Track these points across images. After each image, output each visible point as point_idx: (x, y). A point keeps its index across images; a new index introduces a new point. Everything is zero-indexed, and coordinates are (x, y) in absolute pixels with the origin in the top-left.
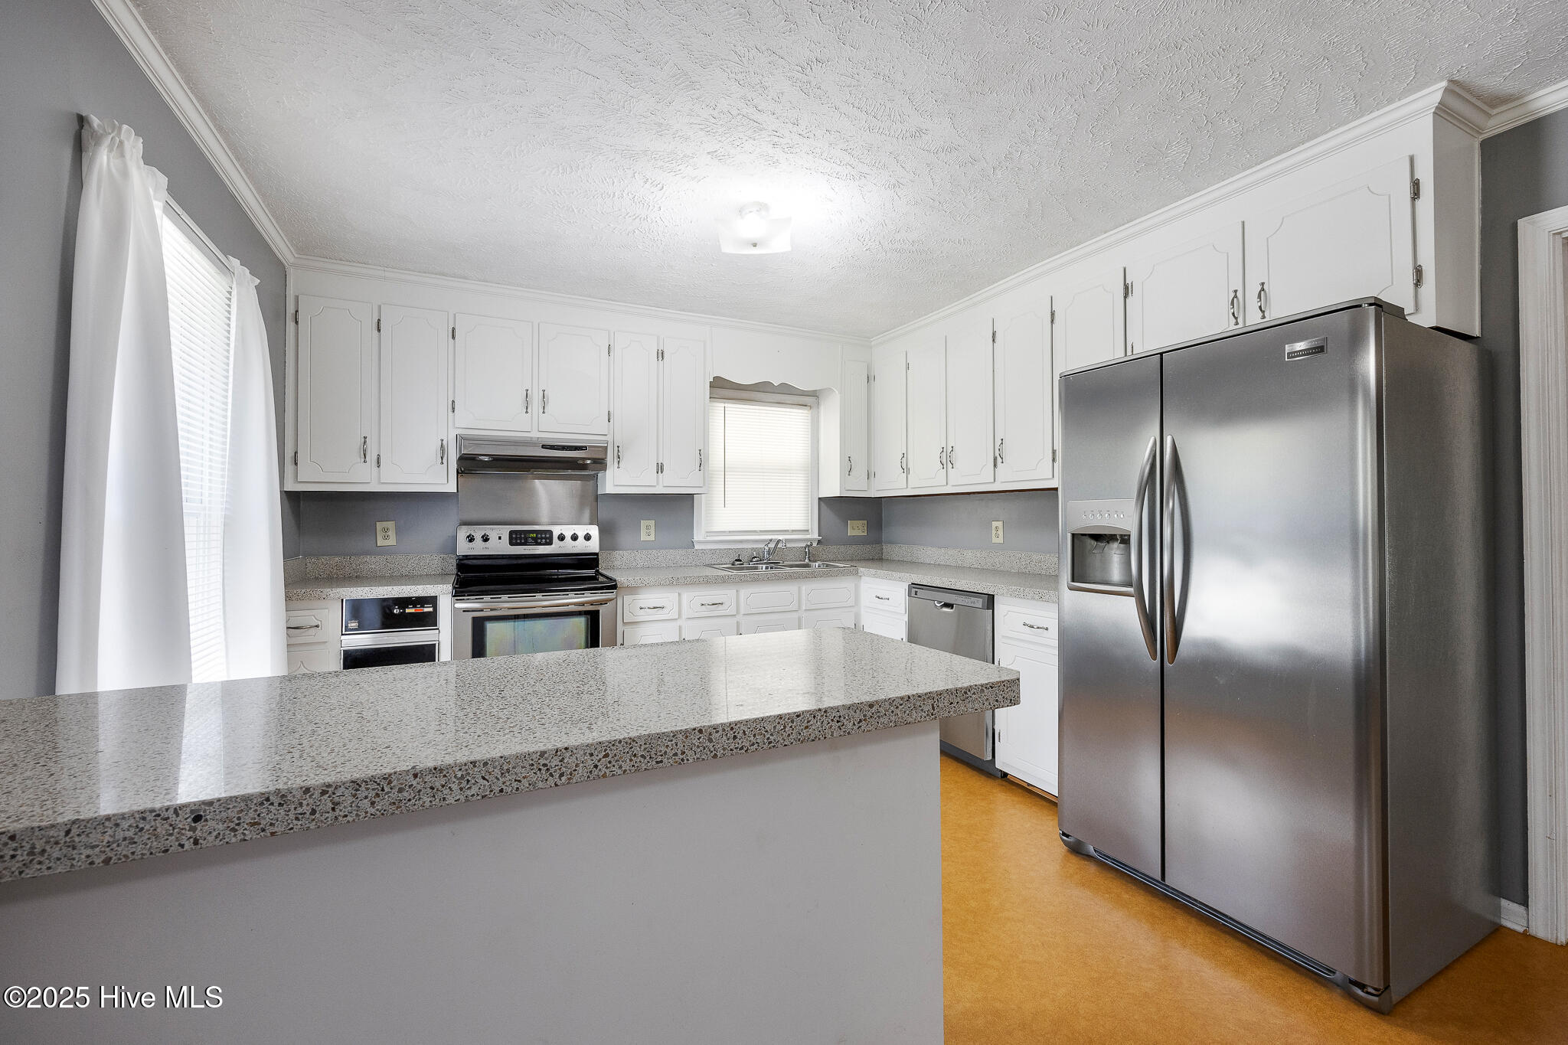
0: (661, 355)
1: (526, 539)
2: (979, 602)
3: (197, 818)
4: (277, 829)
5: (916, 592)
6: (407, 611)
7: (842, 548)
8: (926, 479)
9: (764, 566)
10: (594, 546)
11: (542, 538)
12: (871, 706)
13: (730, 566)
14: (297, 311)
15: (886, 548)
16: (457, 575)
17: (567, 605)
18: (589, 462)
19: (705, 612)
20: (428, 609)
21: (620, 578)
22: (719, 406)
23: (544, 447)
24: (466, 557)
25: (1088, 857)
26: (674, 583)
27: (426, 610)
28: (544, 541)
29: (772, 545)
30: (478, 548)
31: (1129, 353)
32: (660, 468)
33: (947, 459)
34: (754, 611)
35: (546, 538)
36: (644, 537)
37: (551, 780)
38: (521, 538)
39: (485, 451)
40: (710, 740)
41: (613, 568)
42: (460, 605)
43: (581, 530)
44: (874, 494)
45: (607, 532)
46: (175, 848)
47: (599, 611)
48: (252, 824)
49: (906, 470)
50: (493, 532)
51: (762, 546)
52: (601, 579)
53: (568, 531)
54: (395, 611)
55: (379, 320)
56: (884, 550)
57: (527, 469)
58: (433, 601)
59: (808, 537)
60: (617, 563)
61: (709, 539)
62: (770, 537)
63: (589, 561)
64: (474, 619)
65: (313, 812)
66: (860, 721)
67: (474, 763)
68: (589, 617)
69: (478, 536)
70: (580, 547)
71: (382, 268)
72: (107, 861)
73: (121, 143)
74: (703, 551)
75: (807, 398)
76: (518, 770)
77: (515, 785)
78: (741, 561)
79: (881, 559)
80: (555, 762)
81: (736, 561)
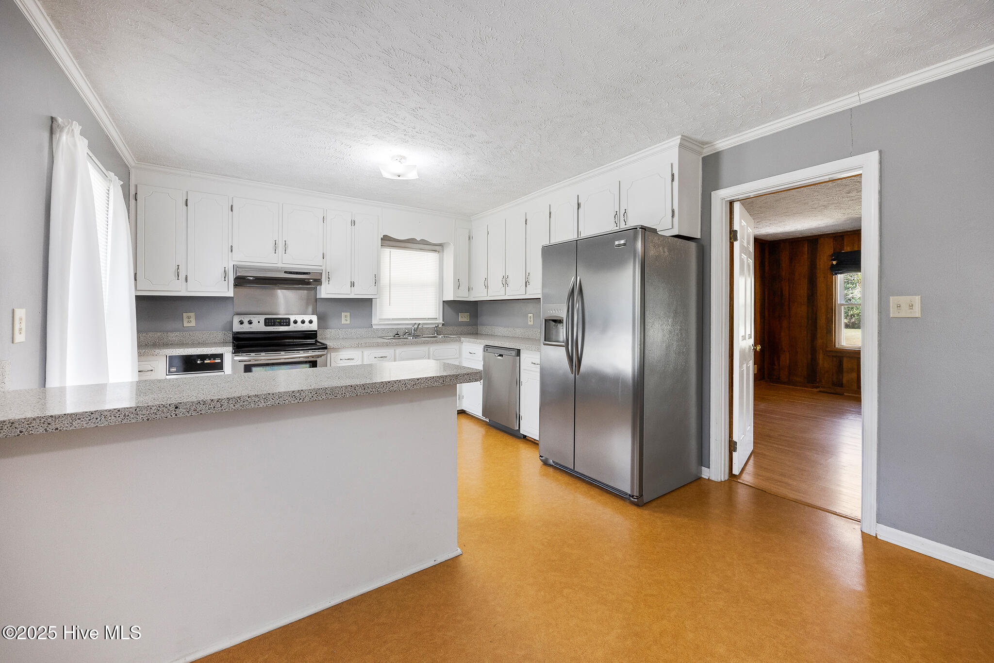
0: (353, 223)
1: (274, 323)
2: (514, 353)
3: (176, 408)
4: (203, 412)
5: (487, 349)
6: (206, 362)
7: (456, 328)
8: (496, 293)
9: (411, 337)
10: (314, 327)
11: (284, 322)
12: (418, 380)
13: (392, 337)
14: (136, 194)
16: (233, 342)
17: (299, 357)
18: (311, 281)
20: (219, 361)
21: (329, 343)
22: (387, 251)
23: (285, 272)
24: (238, 333)
25: (551, 465)
26: (358, 346)
27: (216, 361)
28: (285, 324)
29: (416, 326)
30: (246, 328)
31: (579, 237)
32: (353, 284)
33: (505, 282)
35: (286, 322)
36: (343, 322)
37: (296, 401)
38: (271, 323)
39: (251, 274)
40: (355, 390)
41: (325, 338)
42: (237, 358)
43: (307, 318)
44: (472, 299)
45: (322, 319)
46: (169, 416)
47: (317, 361)
48: (194, 410)
49: (487, 287)
50: (255, 319)
51: (411, 327)
52: (318, 344)
53: (299, 318)
54: (198, 362)
55: (187, 200)
56: (479, 329)
57: (275, 284)
58: (221, 356)
59: (437, 322)
60: (327, 336)
61: (381, 323)
62: (415, 322)
63: (312, 335)
64: (245, 366)
65: (214, 407)
66: (414, 385)
67: (269, 394)
68: (311, 364)
69: (246, 321)
70: (306, 327)
71: (189, 171)
72: (148, 420)
73: (72, 130)
74: (377, 329)
75: (438, 248)
76: (285, 397)
77: (284, 402)
78: (398, 335)
79: (477, 334)
80: (298, 394)
81: (396, 334)
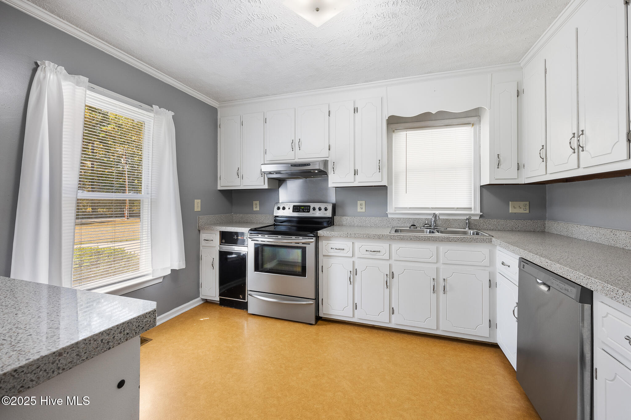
1: (299, 209)
2: (574, 292)
5: (524, 265)
7: (502, 222)
10: (329, 214)
13: (408, 228)
14: (220, 124)
15: (548, 224)
18: (316, 171)
19: (368, 255)
24: (277, 217)
26: (349, 236)
28: (306, 210)
30: (282, 212)
32: (356, 173)
33: (577, 143)
34: (401, 259)
35: (308, 209)
36: (359, 210)
38: (297, 209)
41: (342, 225)
43: (323, 206)
44: (524, 181)
47: (306, 247)
50: (286, 206)
53: (317, 206)
56: (547, 225)
59: (471, 213)
60: (344, 223)
61: (396, 211)
70: (323, 214)
74: (393, 219)
75: (469, 119)
78: (415, 226)
79: (544, 232)
81: (412, 225)
